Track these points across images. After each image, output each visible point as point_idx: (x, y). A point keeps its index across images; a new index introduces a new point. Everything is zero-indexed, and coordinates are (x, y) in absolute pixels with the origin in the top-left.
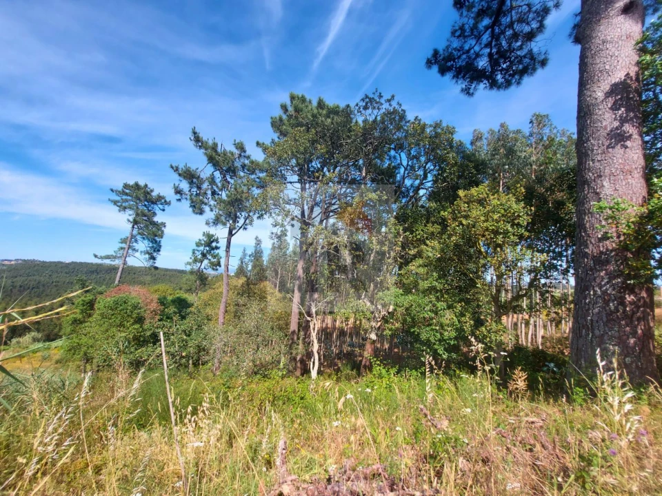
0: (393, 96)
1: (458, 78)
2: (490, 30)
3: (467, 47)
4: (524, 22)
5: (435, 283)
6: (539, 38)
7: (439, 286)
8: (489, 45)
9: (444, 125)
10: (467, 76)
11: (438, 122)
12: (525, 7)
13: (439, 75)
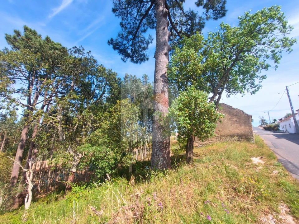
0: (90, 51)
1: (120, 53)
2: (132, 41)
3: (124, 43)
4: (142, 43)
5: (106, 140)
6: (146, 50)
7: (108, 141)
8: (131, 46)
9: (113, 71)
10: (124, 54)
11: (110, 69)
12: (143, 38)
13: (113, 49)
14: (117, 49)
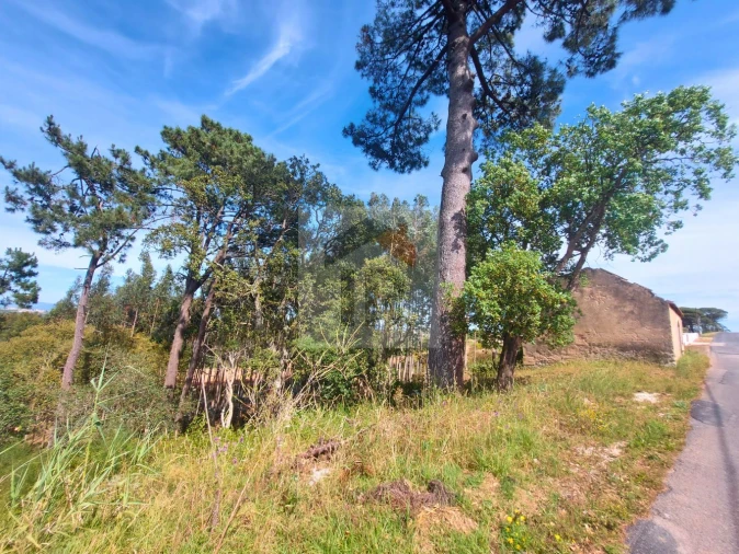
1: (367, 152)
2: (394, 126)
4: (416, 130)
6: (425, 146)
8: (392, 136)
10: (375, 154)
12: (417, 120)
13: (353, 145)
14: (362, 143)
